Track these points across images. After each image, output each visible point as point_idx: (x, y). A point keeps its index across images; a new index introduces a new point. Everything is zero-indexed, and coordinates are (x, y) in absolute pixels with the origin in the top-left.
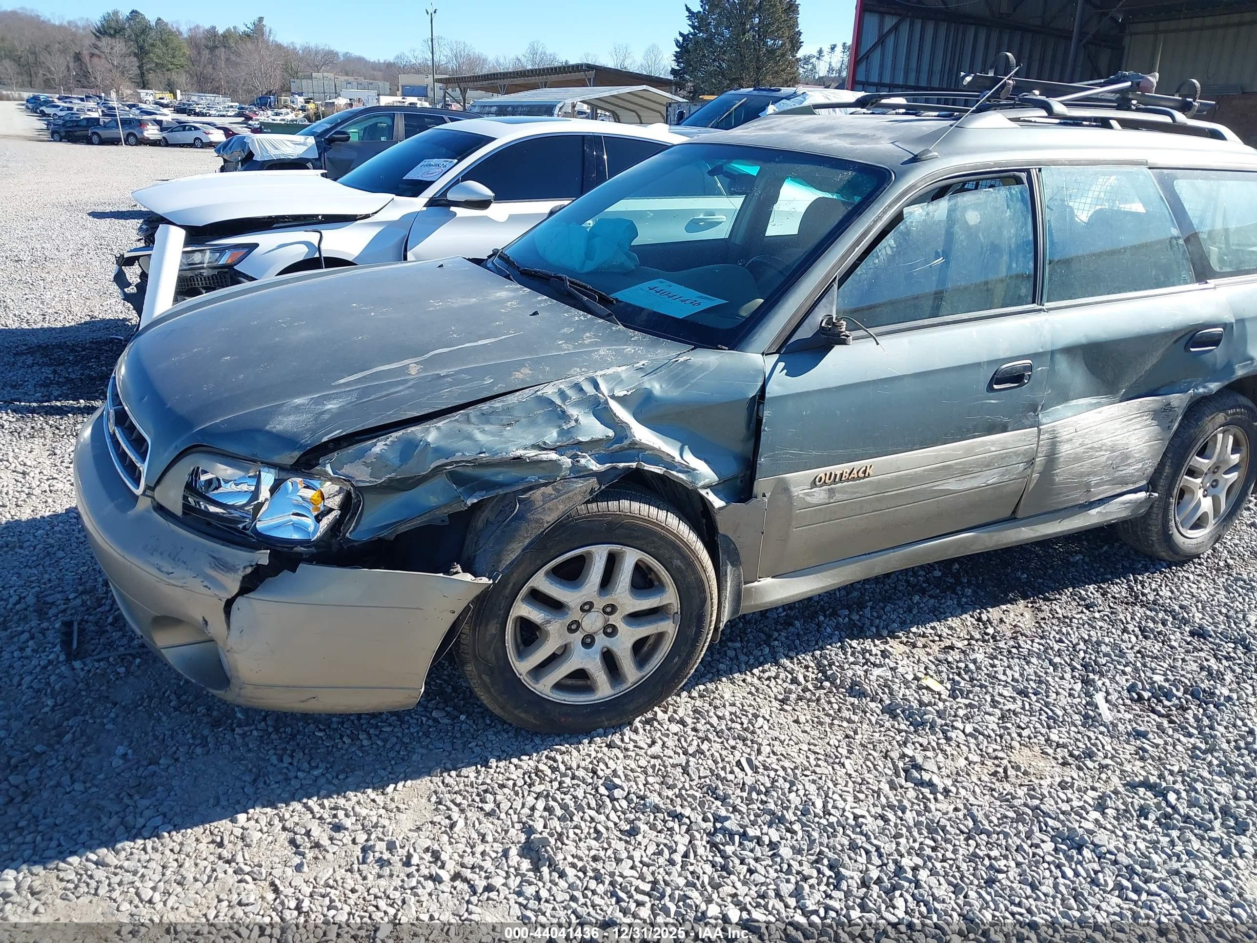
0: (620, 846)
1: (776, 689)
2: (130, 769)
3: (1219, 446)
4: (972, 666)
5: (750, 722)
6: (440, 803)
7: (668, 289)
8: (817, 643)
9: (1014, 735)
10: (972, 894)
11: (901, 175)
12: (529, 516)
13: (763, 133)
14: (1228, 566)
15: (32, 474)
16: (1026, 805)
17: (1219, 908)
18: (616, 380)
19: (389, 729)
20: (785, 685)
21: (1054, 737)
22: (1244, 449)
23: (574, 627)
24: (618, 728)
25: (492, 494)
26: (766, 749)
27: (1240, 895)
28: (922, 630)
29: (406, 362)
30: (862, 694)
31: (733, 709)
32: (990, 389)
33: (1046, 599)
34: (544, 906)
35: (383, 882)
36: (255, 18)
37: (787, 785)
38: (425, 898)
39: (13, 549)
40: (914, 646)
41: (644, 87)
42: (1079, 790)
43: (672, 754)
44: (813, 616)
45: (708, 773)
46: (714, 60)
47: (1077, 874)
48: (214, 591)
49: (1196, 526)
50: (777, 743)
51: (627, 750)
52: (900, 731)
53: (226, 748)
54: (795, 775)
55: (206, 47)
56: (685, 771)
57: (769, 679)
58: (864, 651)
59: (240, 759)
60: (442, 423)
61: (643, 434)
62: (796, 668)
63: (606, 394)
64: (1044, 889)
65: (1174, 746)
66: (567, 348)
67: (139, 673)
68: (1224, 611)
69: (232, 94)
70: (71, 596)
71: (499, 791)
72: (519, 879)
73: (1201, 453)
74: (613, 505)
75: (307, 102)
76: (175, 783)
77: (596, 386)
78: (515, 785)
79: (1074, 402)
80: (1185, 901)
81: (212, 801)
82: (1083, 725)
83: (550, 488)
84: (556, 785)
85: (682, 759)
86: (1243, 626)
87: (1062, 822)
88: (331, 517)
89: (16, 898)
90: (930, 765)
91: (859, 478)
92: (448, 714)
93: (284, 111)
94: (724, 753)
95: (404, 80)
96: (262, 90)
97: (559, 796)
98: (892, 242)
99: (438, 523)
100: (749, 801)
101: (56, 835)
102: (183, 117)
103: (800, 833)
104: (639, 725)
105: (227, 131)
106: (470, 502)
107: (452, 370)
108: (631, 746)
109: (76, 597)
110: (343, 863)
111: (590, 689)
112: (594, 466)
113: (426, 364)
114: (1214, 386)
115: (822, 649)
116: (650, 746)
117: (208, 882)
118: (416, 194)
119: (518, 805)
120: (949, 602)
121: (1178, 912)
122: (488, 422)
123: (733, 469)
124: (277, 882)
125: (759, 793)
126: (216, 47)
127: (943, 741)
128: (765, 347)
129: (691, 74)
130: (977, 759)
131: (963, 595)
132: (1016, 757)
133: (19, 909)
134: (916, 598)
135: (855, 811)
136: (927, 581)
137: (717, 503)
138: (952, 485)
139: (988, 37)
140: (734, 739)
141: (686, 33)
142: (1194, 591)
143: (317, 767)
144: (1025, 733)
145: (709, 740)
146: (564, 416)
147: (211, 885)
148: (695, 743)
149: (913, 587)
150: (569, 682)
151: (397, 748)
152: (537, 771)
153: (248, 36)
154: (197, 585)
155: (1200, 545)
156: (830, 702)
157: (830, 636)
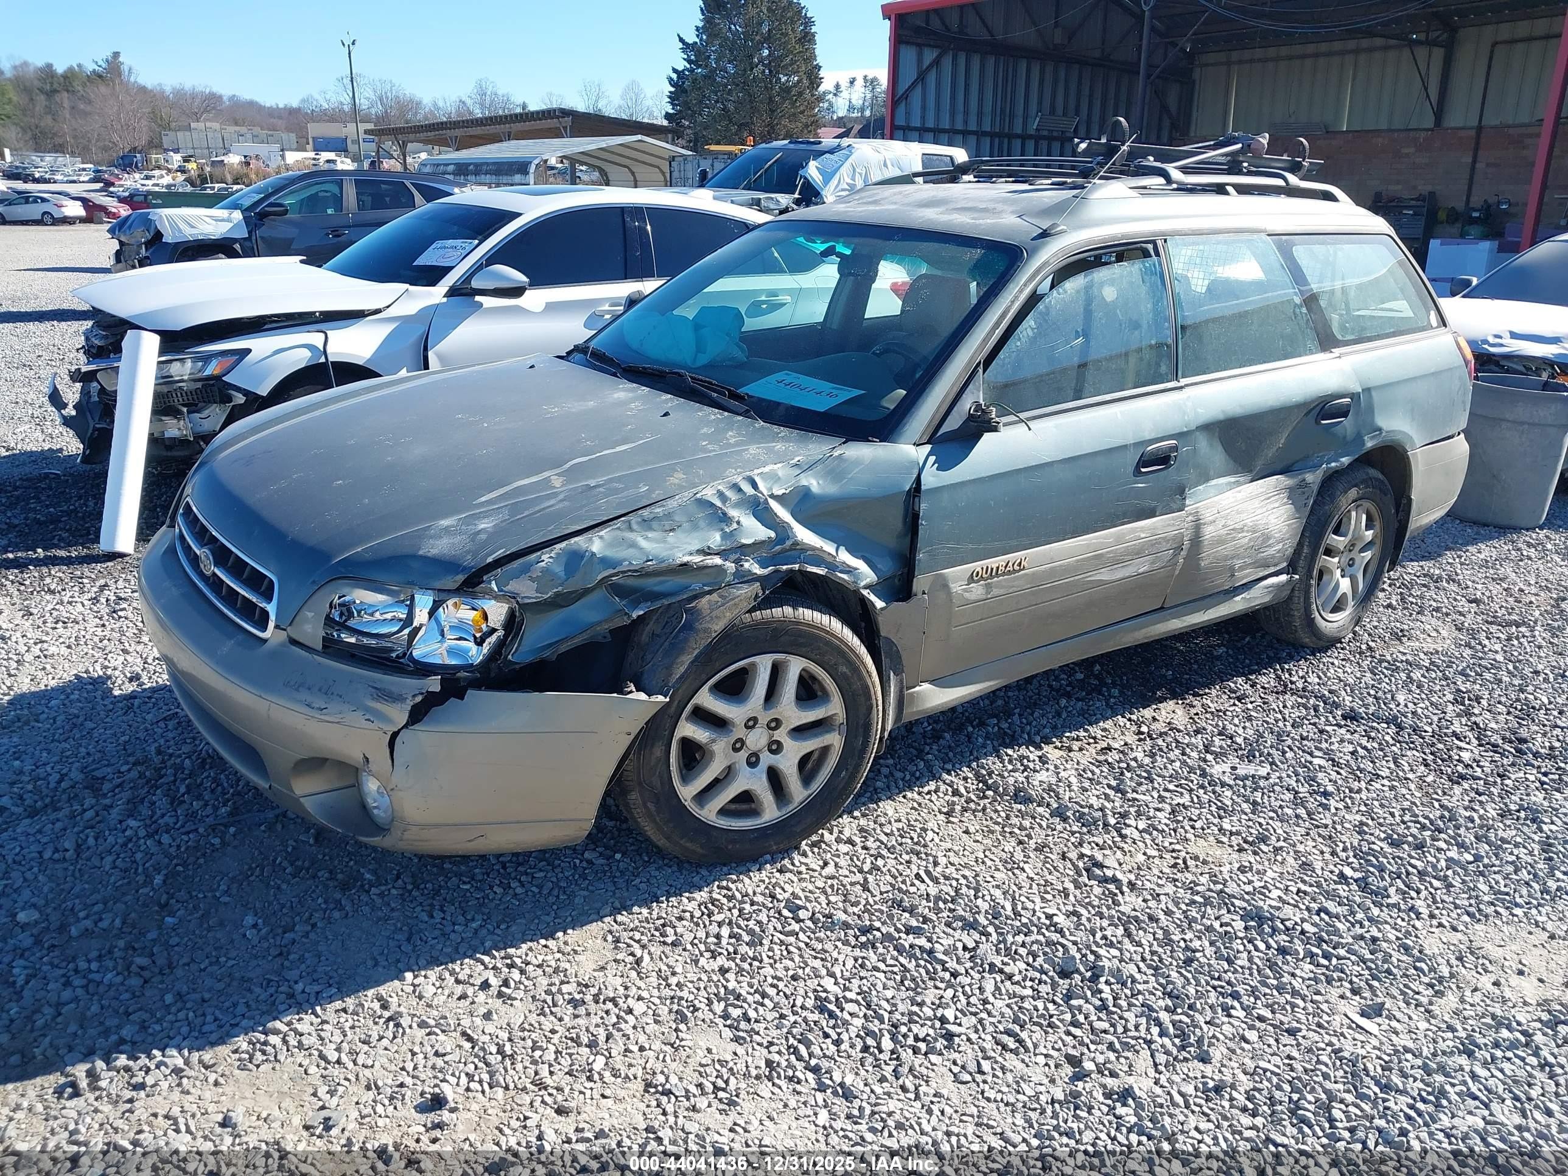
0: (817, 964)
1: (938, 803)
2: (266, 938)
3: (1353, 522)
4: (1133, 764)
5: (920, 836)
6: (617, 941)
7: (796, 382)
8: (971, 754)
9: (1188, 828)
10: (1174, 974)
11: (1033, 252)
12: (697, 625)
13: (871, 208)
14: (1370, 648)
15: (14, 639)
16: (1209, 890)
17: (1403, 965)
18: (773, 478)
19: (542, 874)
20: (947, 798)
21: (1226, 826)
22: (1377, 524)
23: (738, 745)
24: (786, 852)
25: (657, 604)
26: (943, 861)
27: (1420, 952)
28: (1074, 734)
29: (546, 474)
30: (1028, 800)
31: (900, 825)
32: (1137, 472)
33: (1195, 695)
34: (756, 1026)
35: (581, 1021)
36: (108, 54)
37: (972, 892)
38: (630, 1032)
39: (27, 723)
40: (1070, 750)
41: (639, 137)
42: (1258, 872)
43: (847, 873)
44: (961, 728)
45: (889, 888)
46: (717, 102)
47: (1269, 947)
48: (377, 724)
49: (1336, 609)
50: (951, 854)
51: (800, 873)
52: (1073, 833)
53: (366, 909)
54: (977, 882)
55: (41, 90)
56: (866, 889)
57: (929, 793)
58: (1022, 758)
59: (386, 919)
60: (604, 532)
61: (804, 535)
62: (955, 780)
63: (765, 492)
64: (1239, 962)
65: (1342, 823)
66: (714, 449)
67: (236, 843)
68: (1372, 692)
69: (82, 152)
70: (124, 768)
71: (677, 924)
72: (722, 1004)
73: (1337, 531)
74: (777, 612)
75: (186, 160)
76: (322, 948)
77: (755, 485)
78: (692, 917)
79: (1214, 482)
80: (1372, 961)
81: (370, 963)
82: (1253, 813)
83: (715, 595)
84: (736, 912)
85: (859, 877)
86: (1393, 706)
87: (1247, 901)
88: (493, 639)
89: (188, 1072)
90: (1111, 862)
91: (1015, 571)
92: (601, 854)
93: (156, 173)
94: (900, 867)
95: (315, 130)
96: (124, 147)
97: (742, 923)
98: (1032, 323)
99: (600, 639)
100: (938, 911)
101: (209, 1010)
102: (20, 185)
103: (994, 935)
104: (807, 849)
105: (84, 201)
106: (634, 615)
107: (601, 480)
108: (803, 869)
109: (129, 770)
110: (533, 1008)
111: (755, 813)
112: (757, 570)
113: (571, 474)
114: (1345, 460)
115: (977, 759)
116: (822, 868)
117: (395, 1037)
118: (433, 283)
119: (701, 934)
120: (1098, 704)
121: (1367, 972)
122: (651, 529)
123: (888, 566)
124: (469, 1032)
125: (945, 902)
126: (55, 91)
127: (1118, 839)
128: (916, 438)
129: (691, 118)
130: (1155, 853)
131: (1111, 696)
132: (1192, 849)
133: (198, 1083)
134: (1063, 702)
135: (1046, 910)
136: (1070, 684)
137: (879, 604)
138: (1105, 575)
139: (1042, 72)
140: (907, 853)
141: (680, 68)
142: (1341, 675)
143: (473, 919)
144: (1198, 825)
145: (882, 857)
146: (725, 519)
147: (398, 1040)
148: (868, 861)
149: (1058, 691)
150: (733, 807)
151: (555, 892)
152: (713, 901)
153: (100, 76)
154: (358, 719)
155: (1342, 628)
156: (996, 811)
157: (984, 746)
